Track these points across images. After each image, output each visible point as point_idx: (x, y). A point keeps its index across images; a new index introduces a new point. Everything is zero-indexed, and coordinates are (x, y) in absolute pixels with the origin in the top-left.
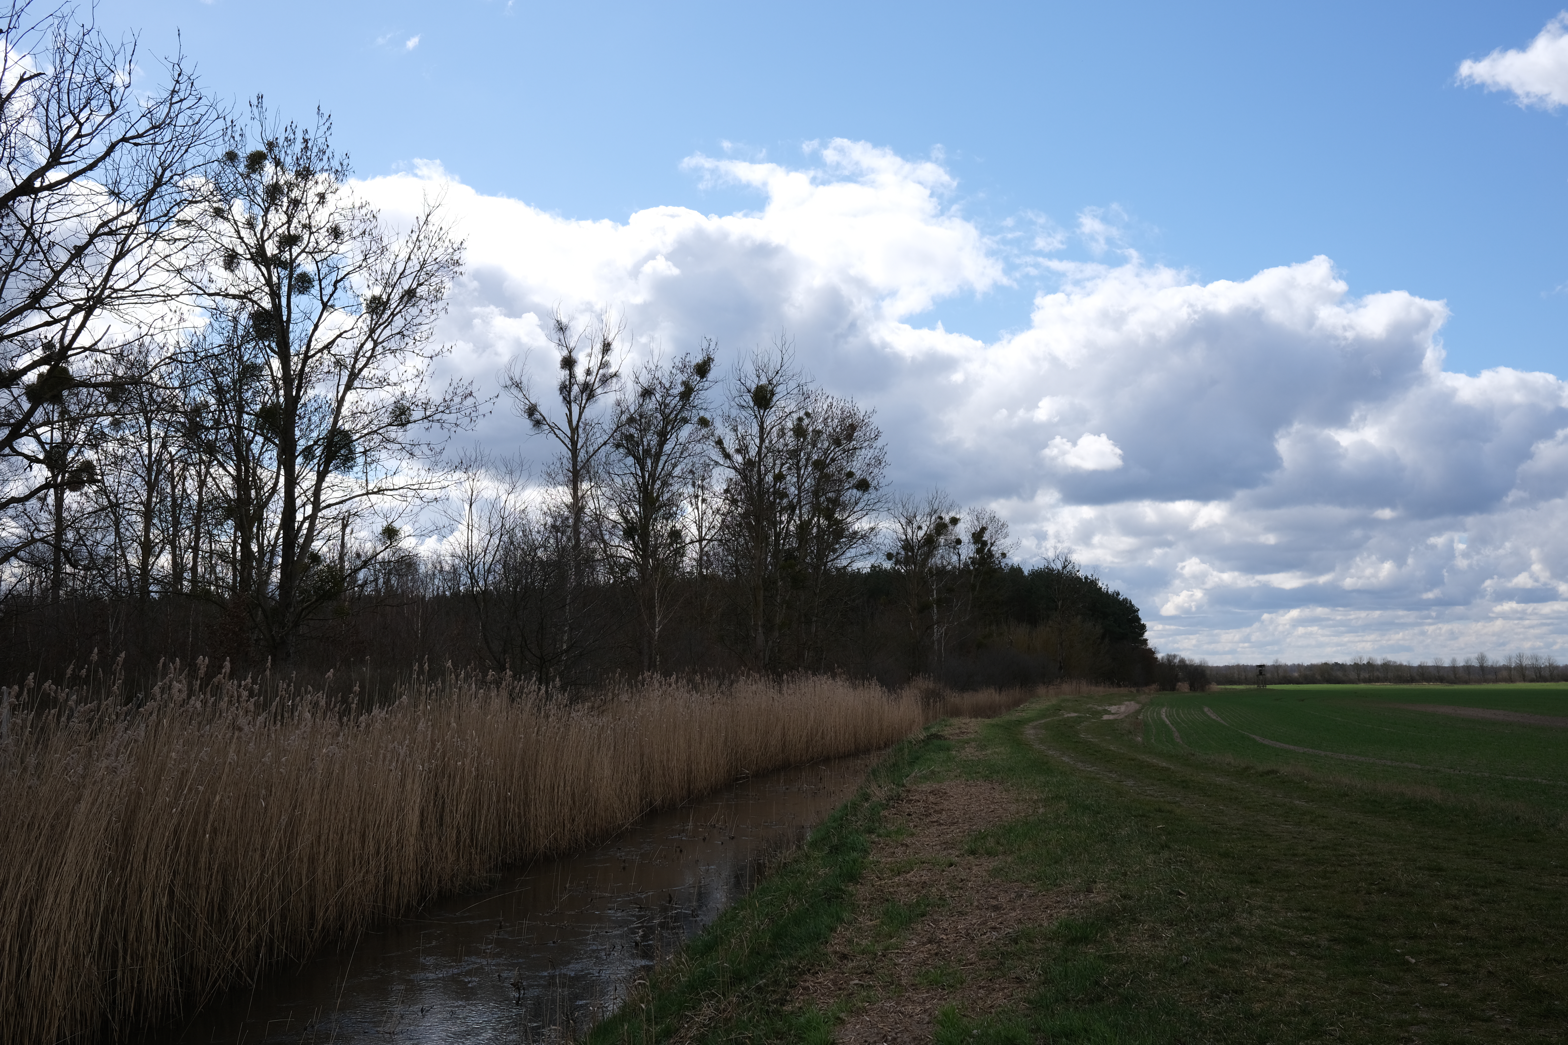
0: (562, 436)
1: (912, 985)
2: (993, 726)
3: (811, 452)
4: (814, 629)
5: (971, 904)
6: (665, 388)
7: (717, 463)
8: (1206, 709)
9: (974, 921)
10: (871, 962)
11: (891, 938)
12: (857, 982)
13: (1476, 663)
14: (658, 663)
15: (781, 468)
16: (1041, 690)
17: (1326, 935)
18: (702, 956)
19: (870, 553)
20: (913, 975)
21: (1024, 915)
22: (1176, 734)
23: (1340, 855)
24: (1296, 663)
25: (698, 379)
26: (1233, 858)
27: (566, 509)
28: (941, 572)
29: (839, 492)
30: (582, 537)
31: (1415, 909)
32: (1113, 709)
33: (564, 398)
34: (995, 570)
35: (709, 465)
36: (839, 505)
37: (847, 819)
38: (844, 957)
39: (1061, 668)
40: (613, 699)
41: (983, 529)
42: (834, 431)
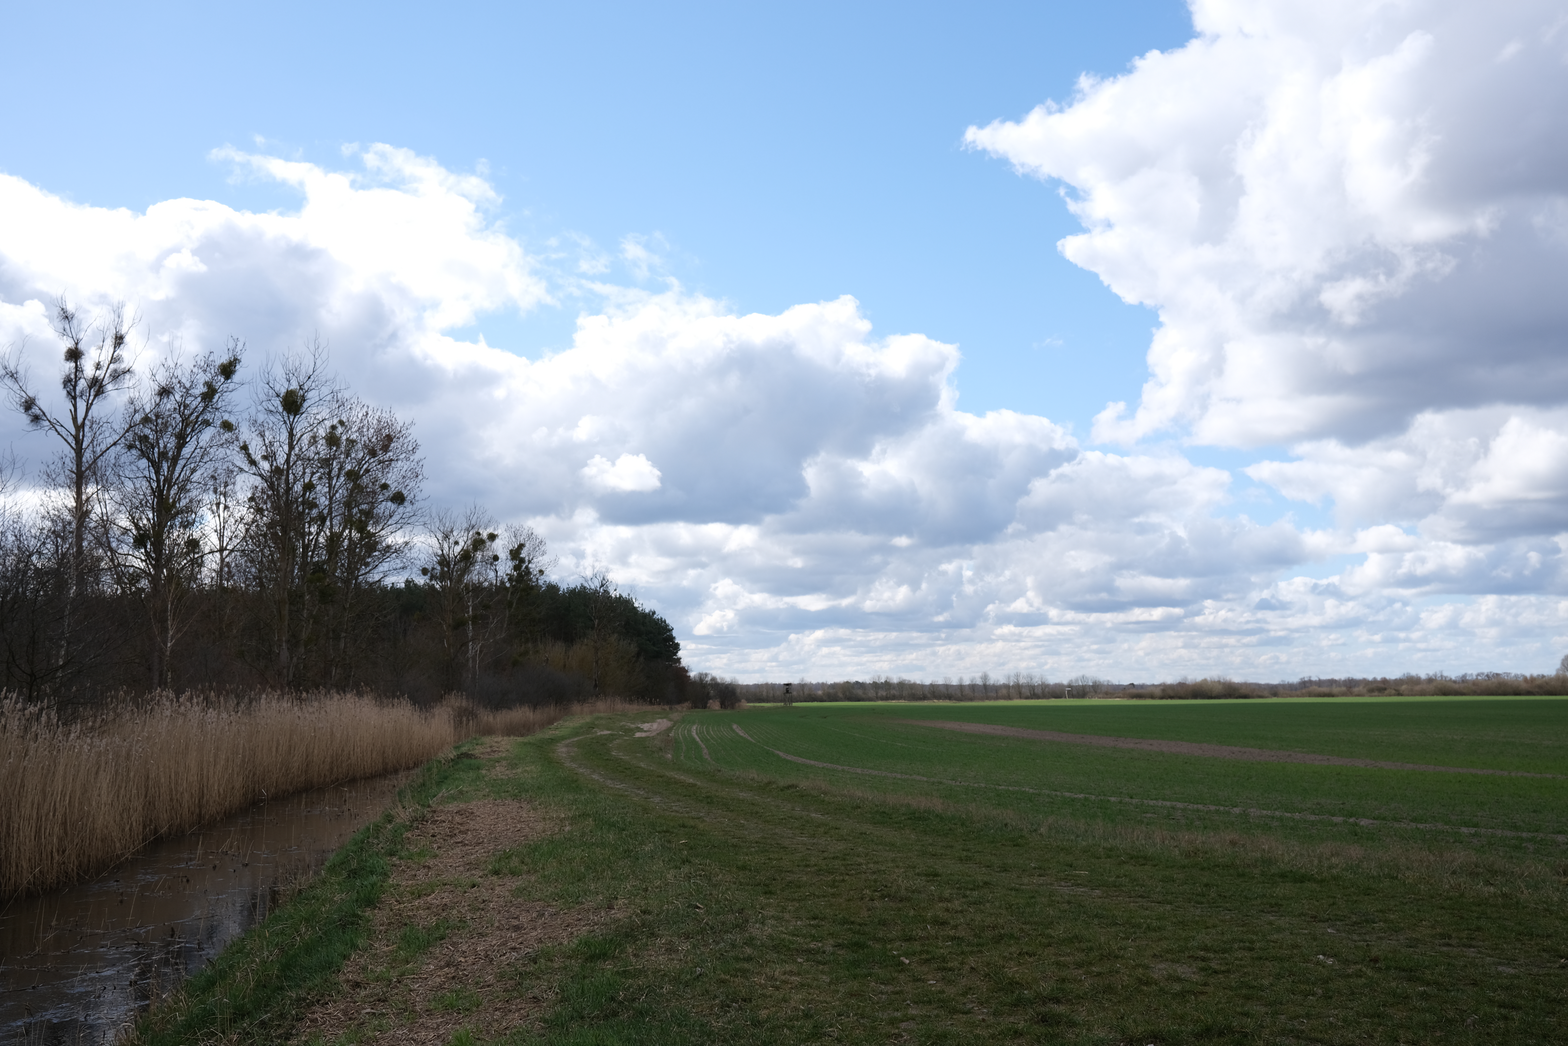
0: (64, 433)
1: (427, 1011)
2: (525, 744)
3: (344, 462)
4: (342, 645)
5: (492, 925)
6: (185, 388)
7: (241, 470)
8: (735, 726)
9: (494, 942)
10: (385, 989)
11: (408, 963)
12: (369, 1010)
13: (979, 682)
14: (169, 680)
15: (312, 477)
16: (576, 707)
17: (831, 942)
18: (203, 993)
19: (404, 568)
20: (429, 1001)
21: (545, 935)
22: (706, 751)
23: (848, 865)
24: (820, 681)
25: (223, 380)
26: (750, 870)
27: (66, 513)
28: (477, 589)
29: (372, 505)
30: (85, 544)
31: (912, 913)
32: (646, 726)
33: (69, 393)
34: (532, 588)
35: (232, 472)
36: (372, 517)
37: (368, 842)
38: (357, 985)
39: (596, 686)
40: (114, 719)
41: (521, 546)
42: (370, 441)
